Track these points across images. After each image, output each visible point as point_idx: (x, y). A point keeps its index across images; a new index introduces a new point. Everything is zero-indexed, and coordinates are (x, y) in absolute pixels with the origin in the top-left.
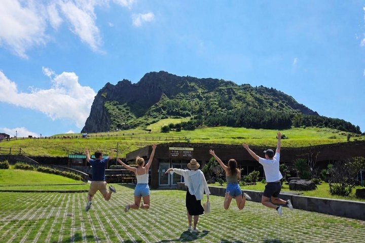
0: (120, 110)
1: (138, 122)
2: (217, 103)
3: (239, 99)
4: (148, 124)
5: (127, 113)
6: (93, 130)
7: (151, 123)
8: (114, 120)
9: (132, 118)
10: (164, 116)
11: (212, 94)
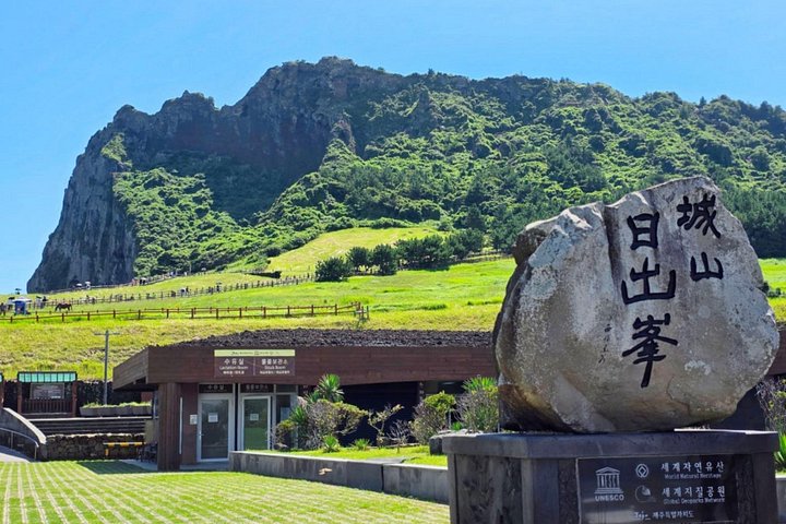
0: (170, 202)
1: (240, 245)
2: (544, 167)
3: (632, 147)
4: (274, 253)
5: (202, 213)
6: (70, 277)
7: (287, 248)
8: (150, 240)
9: (219, 230)
10: (337, 222)
11: (523, 134)
